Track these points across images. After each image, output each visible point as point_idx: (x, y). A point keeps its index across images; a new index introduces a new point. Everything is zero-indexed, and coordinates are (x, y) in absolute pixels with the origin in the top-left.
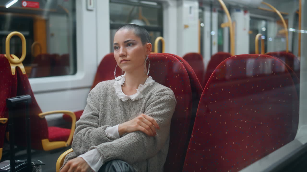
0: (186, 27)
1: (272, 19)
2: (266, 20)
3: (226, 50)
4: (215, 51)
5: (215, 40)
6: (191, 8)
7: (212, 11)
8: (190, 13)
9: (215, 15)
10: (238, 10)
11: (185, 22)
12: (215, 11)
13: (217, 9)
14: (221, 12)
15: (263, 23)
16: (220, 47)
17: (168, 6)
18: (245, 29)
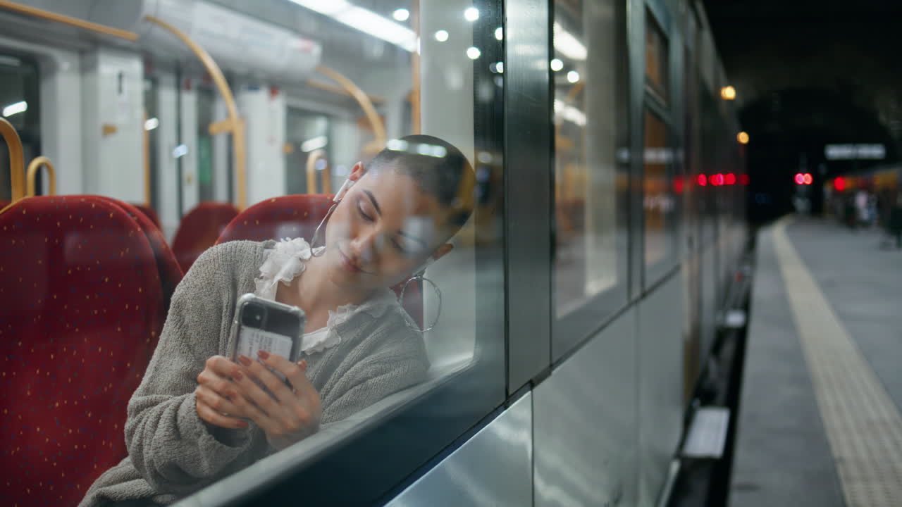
0: (109, 130)
1: (345, 114)
2: (328, 116)
3: (221, 197)
4: (191, 201)
5: (191, 169)
6: (120, 76)
7: (180, 87)
8: (120, 90)
9: (190, 100)
10: (254, 86)
11: (104, 118)
12: (188, 87)
13: (195, 82)
14: (207, 92)
15: (320, 124)
16: (205, 189)
17: (53, 69)
18: (271, 141)
